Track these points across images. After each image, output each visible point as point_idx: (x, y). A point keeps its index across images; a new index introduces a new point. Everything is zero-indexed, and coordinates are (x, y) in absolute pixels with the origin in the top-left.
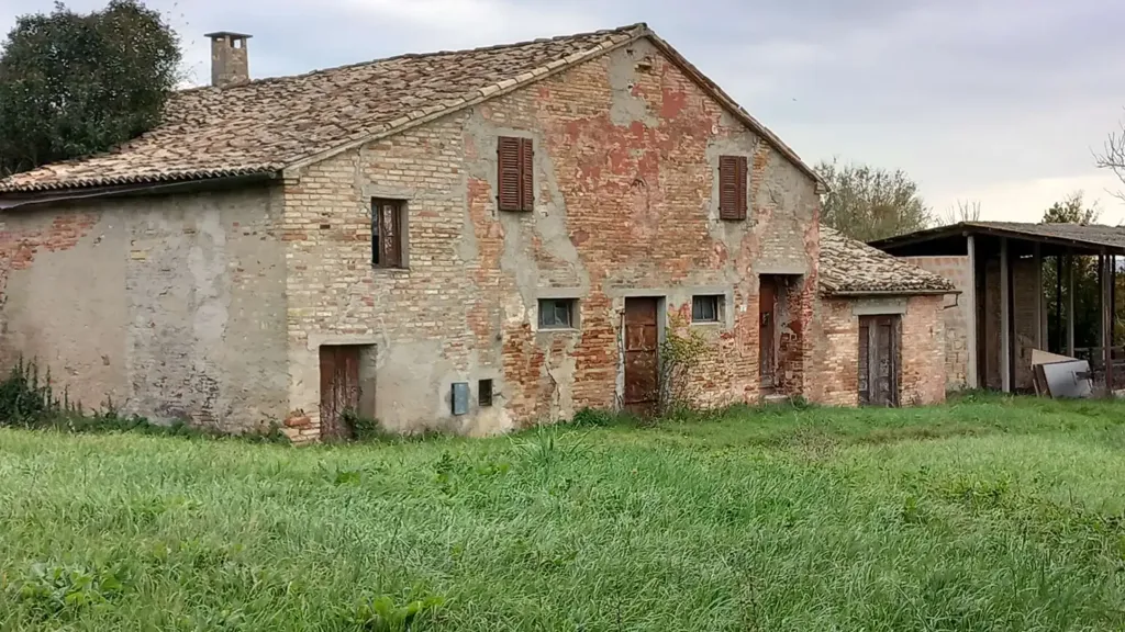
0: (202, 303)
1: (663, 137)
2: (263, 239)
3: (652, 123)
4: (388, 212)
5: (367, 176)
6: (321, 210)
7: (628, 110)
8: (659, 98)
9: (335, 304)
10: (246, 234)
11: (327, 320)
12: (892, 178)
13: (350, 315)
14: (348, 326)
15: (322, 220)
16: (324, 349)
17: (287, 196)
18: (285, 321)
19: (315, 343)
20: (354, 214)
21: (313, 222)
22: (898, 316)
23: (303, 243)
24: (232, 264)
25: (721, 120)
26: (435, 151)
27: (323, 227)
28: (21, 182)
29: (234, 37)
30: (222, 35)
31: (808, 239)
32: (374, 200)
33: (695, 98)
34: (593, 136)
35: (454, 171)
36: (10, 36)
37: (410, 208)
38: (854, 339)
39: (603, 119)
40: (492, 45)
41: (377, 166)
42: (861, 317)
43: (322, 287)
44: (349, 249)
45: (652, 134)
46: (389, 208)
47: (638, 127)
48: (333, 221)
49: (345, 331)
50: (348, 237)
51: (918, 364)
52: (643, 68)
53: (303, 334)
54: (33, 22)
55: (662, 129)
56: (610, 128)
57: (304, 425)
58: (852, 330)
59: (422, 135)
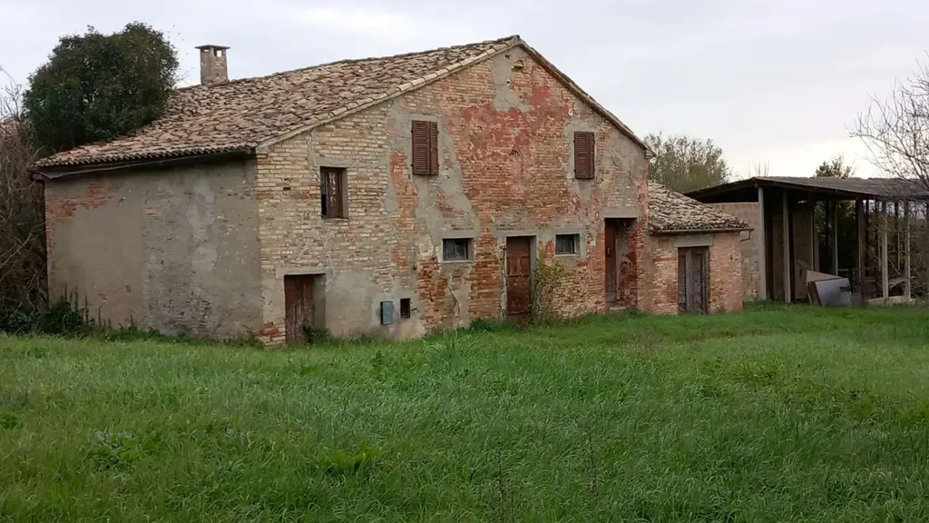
0: (198, 245)
1: (533, 119)
2: (242, 198)
3: (524, 108)
4: (332, 177)
5: (317, 151)
6: (283, 176)
7: (507, 100)
8: (529, 91)
9: (295, 245)
10: (230, 195)
11: (289, 257)
12: (704, 144)
13: (306, 253)
14: (305, 261)
15: (285, 184)
16: (287, 278)
17: (259, 167)
18: (259, 257)
19: (281, 273)
20: (307, 179)
21: (278, 185)
22: (707, 248)
23: (271, 201)
24: (219, 217)
25: (575, 106)
26: (366, 132)
27: (285, 189)
28: (64, 158)
29: (216, 49)
30: (208, 47)
31: (640, 191)
32: (323, 169)
33: (556, 90)
34: (482, 119)
35: (380, 146)
36: (54, 51)
37: (349, 174)
38: (675, 264)
39: (488, 107)
40: (406, 53)
41: (324, 144)
42: (680, 249)
43: (285, 232)
44: (305, 204)
45: (524, 118)
46: (333, 175)
47: (514, 112)
48: (292, 184)
49: (302, 265)
50: (304, 196)
51: (722, 282)
52: (518, 69)
53: (272, 267)
54: (71, 40)
55: (532, 113)
56: (494, 113)
57: (275, 333)
58: (674, 259)
59: (356, 120)
